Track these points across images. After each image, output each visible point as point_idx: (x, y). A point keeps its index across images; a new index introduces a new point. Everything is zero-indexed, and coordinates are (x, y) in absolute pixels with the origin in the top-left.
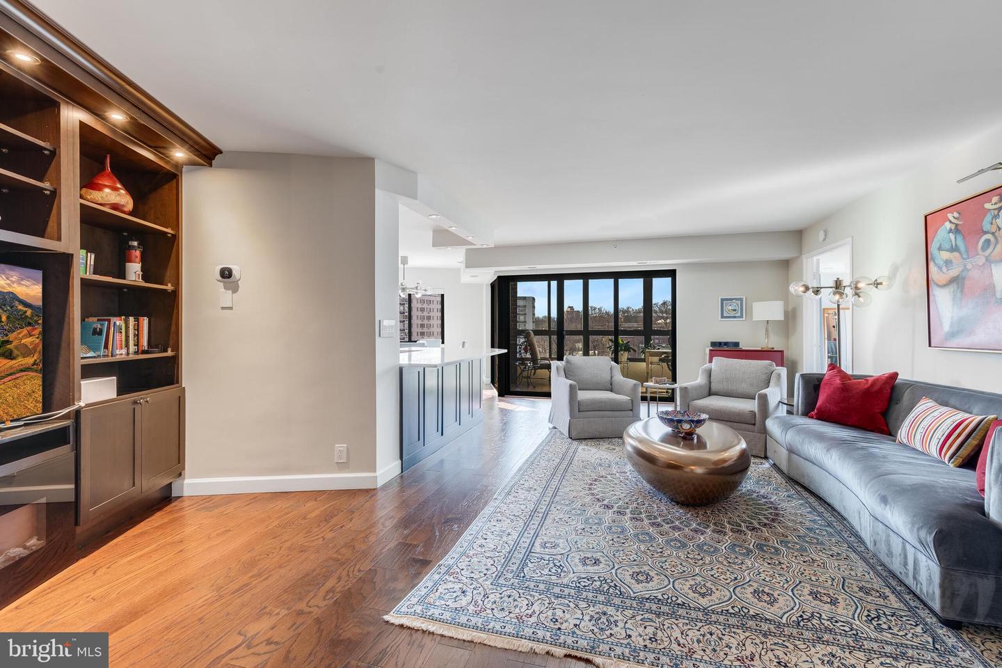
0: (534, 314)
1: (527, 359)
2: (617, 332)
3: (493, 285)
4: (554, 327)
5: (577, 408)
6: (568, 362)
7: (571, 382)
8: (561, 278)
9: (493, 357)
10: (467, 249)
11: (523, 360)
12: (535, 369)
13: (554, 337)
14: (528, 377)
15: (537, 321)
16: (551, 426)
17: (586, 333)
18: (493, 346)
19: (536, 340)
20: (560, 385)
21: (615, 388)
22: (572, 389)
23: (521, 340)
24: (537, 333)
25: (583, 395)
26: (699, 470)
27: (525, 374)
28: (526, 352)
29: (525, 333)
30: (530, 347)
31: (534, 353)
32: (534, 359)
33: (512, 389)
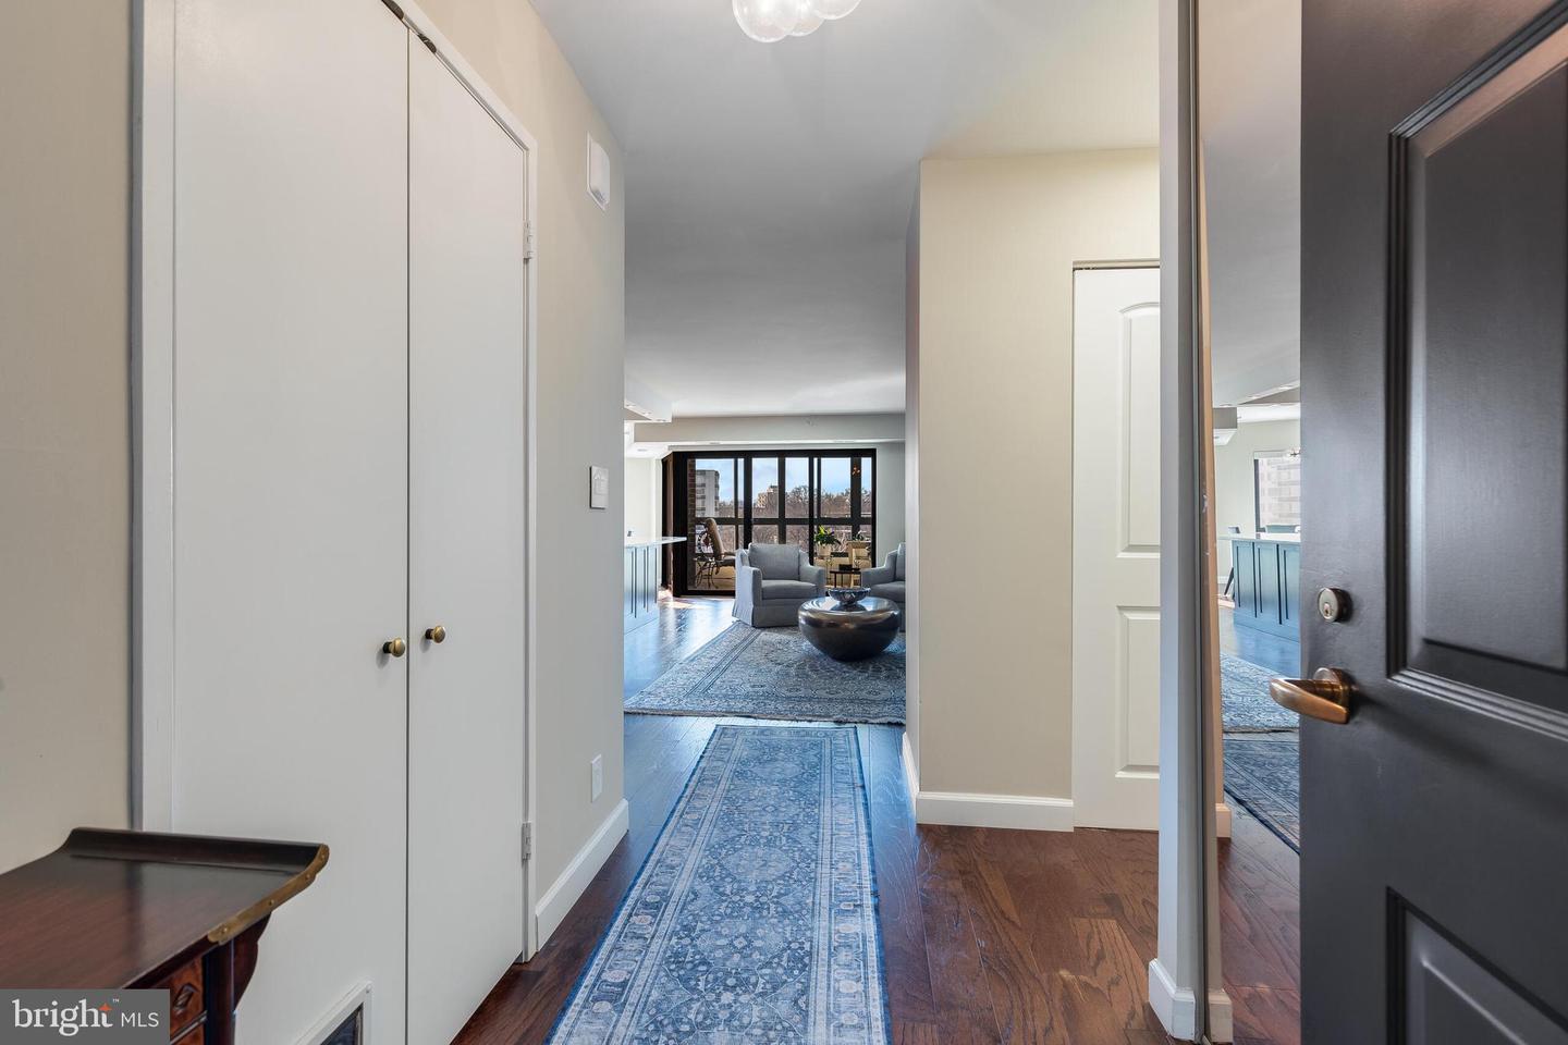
0: (717, 498)
1: (708, 555)
2: (811, 522)
3: (665, 462)
4: (741, 515)
5: (760, 595)
6: (753, 549)
7: (754, 569)
8: (749, 455)
9: (665, 547)
10: (636, 424)
11: (703, 556)
12: (718, 566)
13: (741, 527)
14: (709, 576)
15: (720, 507)
16: (735, 619)
17: (782, 522)
18: (665, 533)
19: (717, 528)
20: (743, 576)
21: (803, 575)
22: (756, 578)
23: (700, 529)
24: (721, 521)
25: (765, 584)
26: (852, 626)
27: (705, 572)
28: (707, 545)
29: (707, 523)
30: (711, 539)
31: (716, 547)
32: (717, 554)
33: (690, 588)
